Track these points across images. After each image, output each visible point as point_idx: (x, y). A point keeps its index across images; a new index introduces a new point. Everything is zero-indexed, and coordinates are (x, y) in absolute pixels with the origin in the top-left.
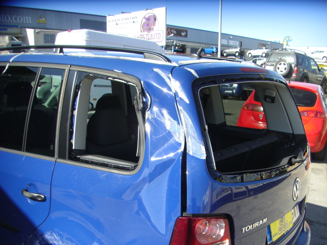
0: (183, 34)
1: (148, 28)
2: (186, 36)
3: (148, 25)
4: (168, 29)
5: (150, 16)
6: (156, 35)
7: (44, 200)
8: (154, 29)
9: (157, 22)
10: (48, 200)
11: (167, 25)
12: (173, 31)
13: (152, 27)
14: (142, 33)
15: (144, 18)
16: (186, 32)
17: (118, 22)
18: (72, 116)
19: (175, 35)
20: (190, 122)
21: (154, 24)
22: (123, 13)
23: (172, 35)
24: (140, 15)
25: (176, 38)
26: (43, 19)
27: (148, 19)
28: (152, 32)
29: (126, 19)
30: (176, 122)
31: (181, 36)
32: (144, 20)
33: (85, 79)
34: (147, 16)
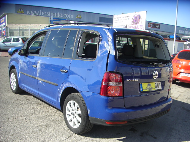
0: (157, 27)
1: (136, 22)
2: (159, 28)
3: (136, 21)
4: (148, 24)
5: (137, 16)
6: (140, 26)
7: (67, 72)
8: (139, 23)
9: (141, 19)
10: (68, 72)
11: (146, 21)
12: (151, 25)
13: (138, 22)
14: (132, 25)
15: (134, 17)
16: (159, 25)
17: (120, 19)
18: (78, 45)
19: (152, 27)
20: (111, 44)
21: (139, 20)
22: (122, 14)
23: (151, 27)
24: (132, 15)
25: (153, 28)
26: (80, 16)
27: (136, 18)
28: (138, 25)
29: (124, 17)
30: (108, 45)
31: (156, 28)
32: (134, 18)
33: (84, 33)
34: (135, 16)
